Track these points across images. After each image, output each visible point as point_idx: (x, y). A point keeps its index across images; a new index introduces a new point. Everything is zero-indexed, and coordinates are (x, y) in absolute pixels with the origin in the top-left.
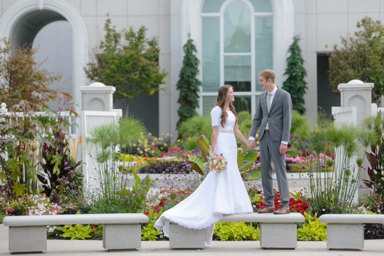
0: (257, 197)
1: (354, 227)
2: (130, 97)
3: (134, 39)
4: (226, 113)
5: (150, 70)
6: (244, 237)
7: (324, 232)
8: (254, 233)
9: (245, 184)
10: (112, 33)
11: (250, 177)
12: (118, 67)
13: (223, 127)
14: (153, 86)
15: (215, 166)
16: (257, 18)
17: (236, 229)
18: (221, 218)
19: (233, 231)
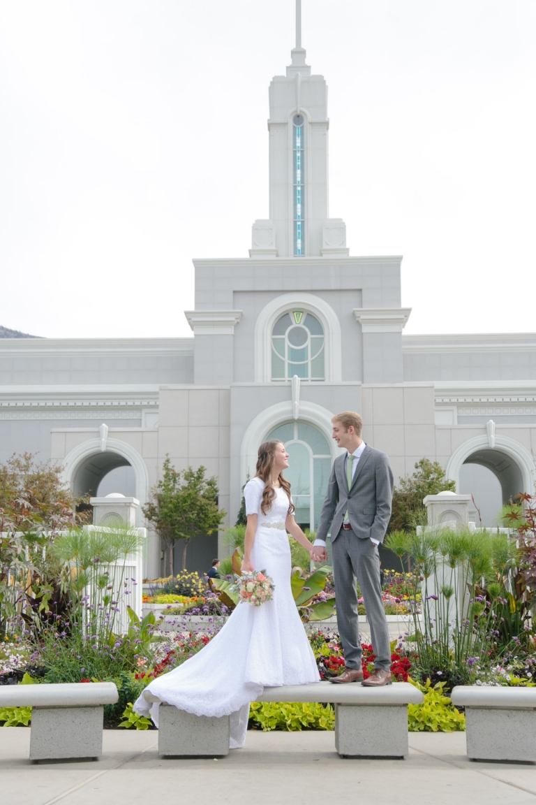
0: (325, 647)
1: (521, 714)
2: (188, 537)
3: (193, 479)
4: (273, 491)
5: (208, 510)
6: (305, 724)
7: (446, 716)
8: (323, 717)
9: (305, 627)
10: (171, 473)
11: (313, 616)
12: (175, 507)
13: (265, 515)
14: (211, 527)
15: (251, 594)
16: (315, 460)
17: (290, 707)
18: (261, 694)
19: (285, 713)
